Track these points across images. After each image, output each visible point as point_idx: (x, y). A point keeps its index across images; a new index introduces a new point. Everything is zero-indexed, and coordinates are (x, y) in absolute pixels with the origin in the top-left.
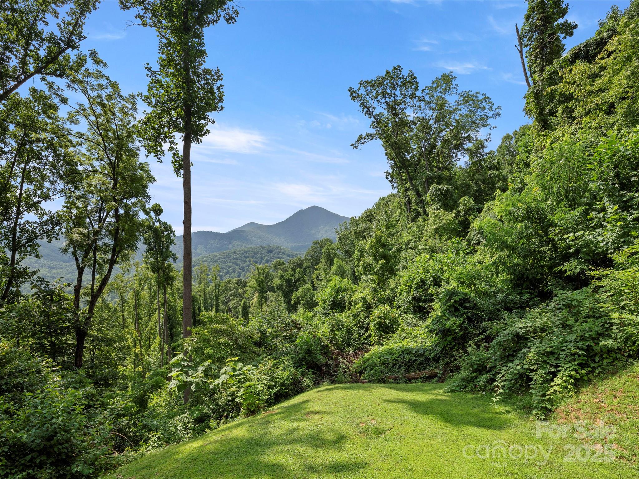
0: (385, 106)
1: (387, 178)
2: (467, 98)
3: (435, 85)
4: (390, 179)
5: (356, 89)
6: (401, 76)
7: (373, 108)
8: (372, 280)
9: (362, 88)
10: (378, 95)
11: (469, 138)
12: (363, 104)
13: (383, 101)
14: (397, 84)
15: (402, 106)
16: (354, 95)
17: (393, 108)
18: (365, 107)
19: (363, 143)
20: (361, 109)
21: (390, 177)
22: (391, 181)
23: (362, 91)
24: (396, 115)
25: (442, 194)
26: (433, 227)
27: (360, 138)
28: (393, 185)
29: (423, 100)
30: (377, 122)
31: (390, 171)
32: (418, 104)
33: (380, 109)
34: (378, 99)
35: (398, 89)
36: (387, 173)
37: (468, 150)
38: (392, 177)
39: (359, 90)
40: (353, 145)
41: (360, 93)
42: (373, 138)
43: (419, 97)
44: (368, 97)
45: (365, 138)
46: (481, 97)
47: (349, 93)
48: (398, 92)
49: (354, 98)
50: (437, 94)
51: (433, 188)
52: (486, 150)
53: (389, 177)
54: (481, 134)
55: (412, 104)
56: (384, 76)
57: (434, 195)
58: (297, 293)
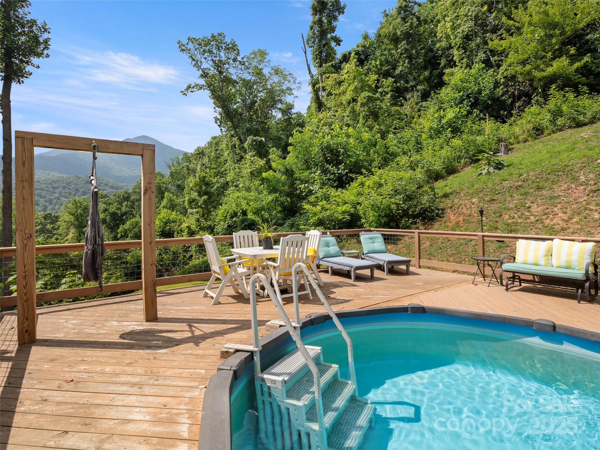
0: (211, 63)
1: (216, 123)
2: (277, 72)
3: (253, 56)
4: (219, 124)
5: (185, 43)
6: (224, 42)
7: (201, 62)
8: (197, 212)
9: (190, 43)
10: (204, 51)
11: (280, 101)
12: (191, 57)
13: (210, 58)
14: (222, 47)
15: (227, 66)
16: (183, 48)
17: (219, 65)
18: (194, 60)
19: (192, 92)
20: (190, 60)
22: (219, 126)
23: (191, 46)
24: (221, 73)
25: (256, 144)
26: (249, 171)
27: (189, 87)
28: (221, 130)
29: (244, 64)
30: (205, 75)
31: (219, 117)
32: (240, 67)
33: (207, 65)
34: (205, 56)
35: (222, 51)
36: (216, 119)
37: (280, 109)
38: (221, 122)
39: (187, 44)
40: (182, 92)
41: (188, 47)
42: (201, 88)
43: (240, 62)
44: (196, 52)
45: (193, 88)
46: (287, 73)
47: (178, 45)
48: (222, 54)
49: (183, 50)
50: (254, 63)
51: (250, 139)
52: (293, 111)
53: (218, 122)
54: (289, 99)
55: (234, 65)
56: (210, 38)
57: (250, 144)
58: (124, 226)
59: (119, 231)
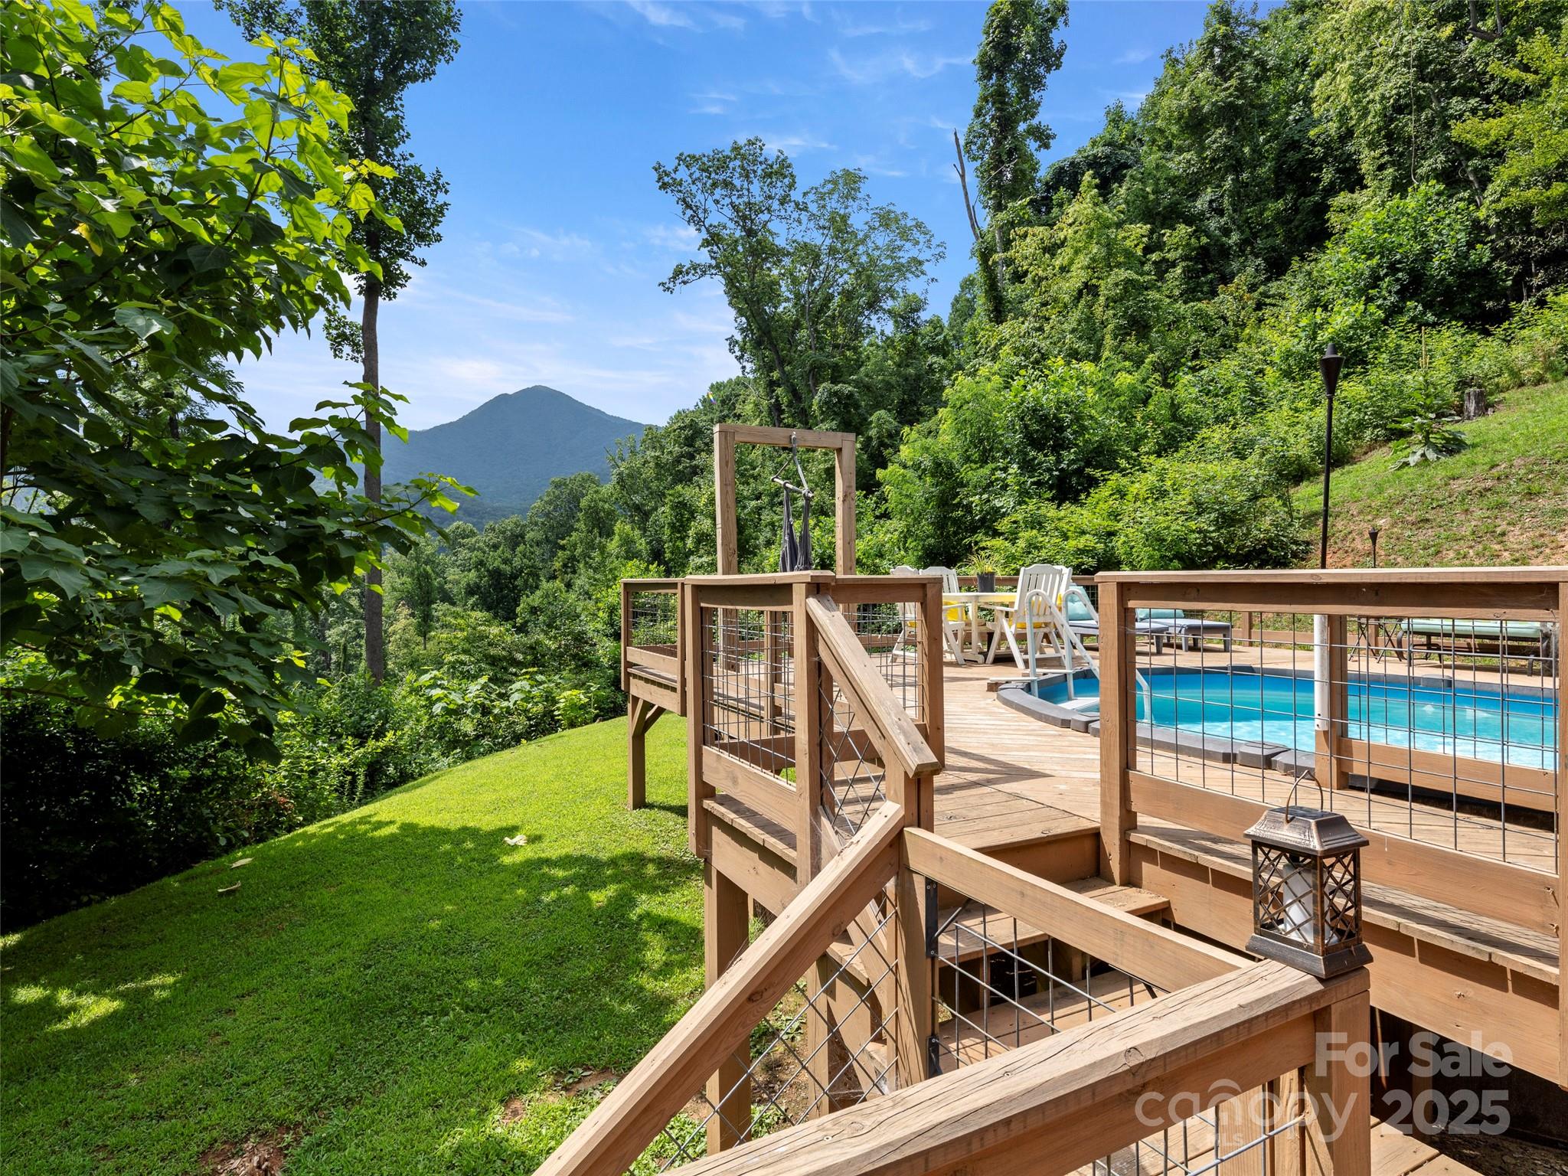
0: (728, 212)
1: (731, 351)
2: (886, 219)
3: (830, 186)
4: (738, 354)
5: (669, 168)
6: (761, 159)
7: (705, 211)
9: (683, 168)
10: (714, 185)
11: (891, 293)
12: (684, 200)
13: (727, 201)
14: (755, 172)
15: (765, 217)
16: (666, 179)
17: (744, 216)
18: (689, 207)
19: (685, 283)
20: (680, 207)
21: (740, 348)
22: (739, 358)
23: (683, 174)
24: (750, 233)
25: (840, 402)
27: (678, 272)
28: (744, 367)
29: (805, 209)
30: (713, 239)
31: (739, 337)
32: (795, 215)
33: (720, 216)
34: (717, 196)
35: (755, 181)
36: (732, 342)
37: (890, 312)
38: (743, 350)
39: (676, 170)
40: (663, 284)
41: (678, 176)
42: (704, 273)
43: (797, 204)
44: (694, 188)
45: (688, 273)
46: (910, 223)
47: (656, 176)
48: (756, 187)
49: (664, 186)
50: (833, 203)
51: (823, 389)
52: (924, 316)
53: (737, 349)
54: (914, 286)
55: (783, 213)
56: (727, 152)
57: (826, 403)
58: (529, 600)
59: (518, 609)
